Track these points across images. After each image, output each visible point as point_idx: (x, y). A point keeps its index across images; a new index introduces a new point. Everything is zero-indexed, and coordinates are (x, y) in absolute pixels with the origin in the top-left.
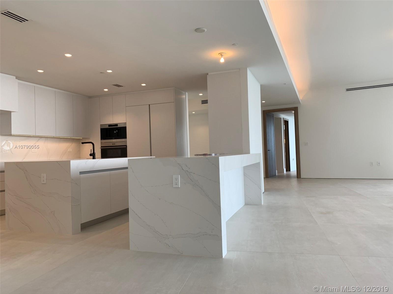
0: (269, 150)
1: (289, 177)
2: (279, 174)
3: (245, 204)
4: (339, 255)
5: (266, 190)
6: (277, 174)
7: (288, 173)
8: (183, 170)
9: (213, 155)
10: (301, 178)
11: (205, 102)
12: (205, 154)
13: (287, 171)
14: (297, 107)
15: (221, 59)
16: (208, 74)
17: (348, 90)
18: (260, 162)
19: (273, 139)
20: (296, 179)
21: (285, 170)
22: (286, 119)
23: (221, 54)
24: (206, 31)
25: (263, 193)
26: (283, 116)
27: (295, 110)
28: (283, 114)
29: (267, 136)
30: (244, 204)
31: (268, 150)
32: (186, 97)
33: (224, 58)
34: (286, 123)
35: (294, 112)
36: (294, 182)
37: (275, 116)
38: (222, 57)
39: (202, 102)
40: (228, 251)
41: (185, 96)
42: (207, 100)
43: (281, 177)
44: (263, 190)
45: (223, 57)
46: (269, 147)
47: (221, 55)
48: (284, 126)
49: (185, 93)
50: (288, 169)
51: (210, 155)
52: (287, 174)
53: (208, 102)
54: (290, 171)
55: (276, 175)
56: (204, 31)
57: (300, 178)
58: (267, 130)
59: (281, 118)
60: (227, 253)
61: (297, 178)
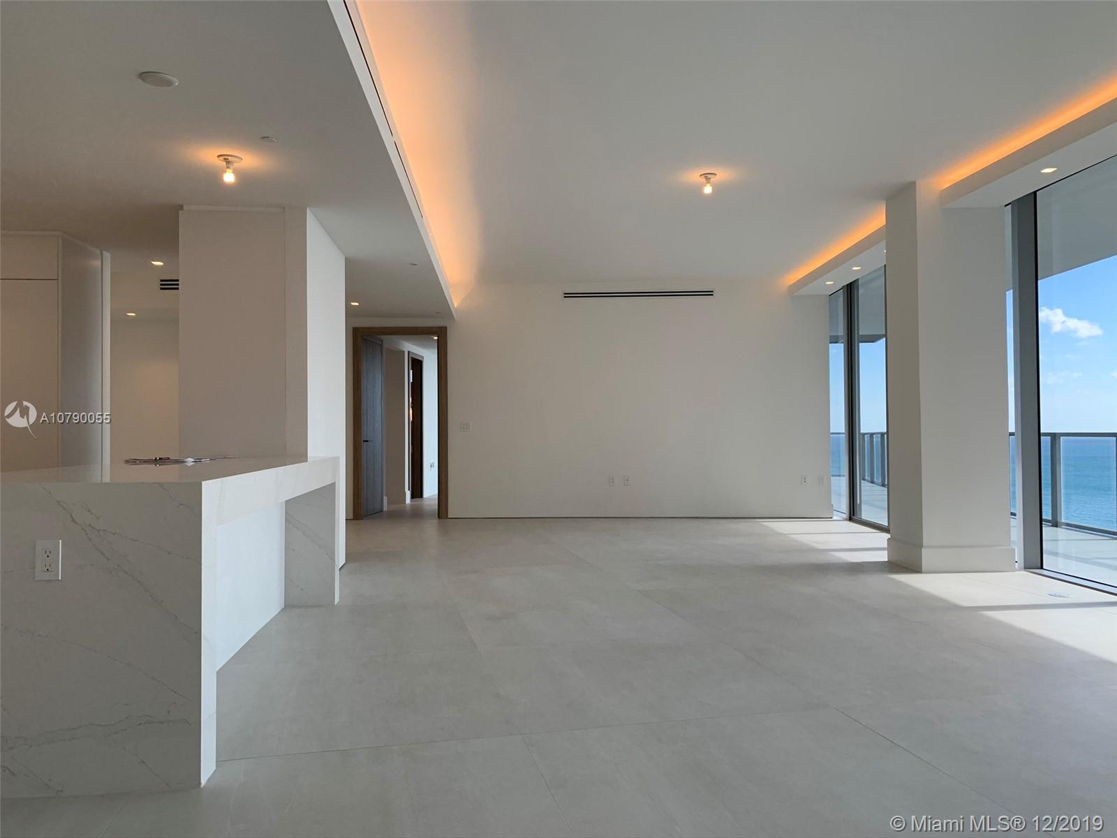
0: (367, 441)
1: (417, 515)
2: (394, 507)
3: (285, 606)
4: (521, 734)
5: (349, 557)
6: (385, 509)
7: (417, 501)
8: (75, 522)
9: (190, 461)
10: (449, 517)
11: (170, 284)
12: (160, 459)
13: (413, 497)
14: (446, 327)
15: (226, 172)
16: (181, 207)
17: (568, 295)
18: (335, 483)
19: (379, 412)
20: (436, 521)
21: (408, 494)
22: (416, 354)
23: (227, 157)
24: (177, 84)
25: (340, 569)
26: (411, 347)
27: (439, 335)
28: (408, 340)
29: (364, 398)
30: (283, 606)
31: (364, 441)
32: (105, 265)
33: (235, 172)
34: (417, 365)
35: (436, 338)
36: (431, 528)
37: (386, 346)
38: (228, 167)
39: (161, 285)
40: (219, 762)
41: (100, 263)
42: (178, 280)
43: (398, 515)
44: (341, 559)
45: (232, 167)
46: (367, 432)
47: (227, 162)
48: (411, 371)
49: (102, 254)
50: (417, 491)
51: (177, 462)
52: (412, 505)
53: (178, 285)
54: (421, 496)
55: (381, 511)
56: (169, 83)
57: (447, 518)
58: (364, 382)
59: (404, 352)
60: (215, 768)
61: (439, 517)
